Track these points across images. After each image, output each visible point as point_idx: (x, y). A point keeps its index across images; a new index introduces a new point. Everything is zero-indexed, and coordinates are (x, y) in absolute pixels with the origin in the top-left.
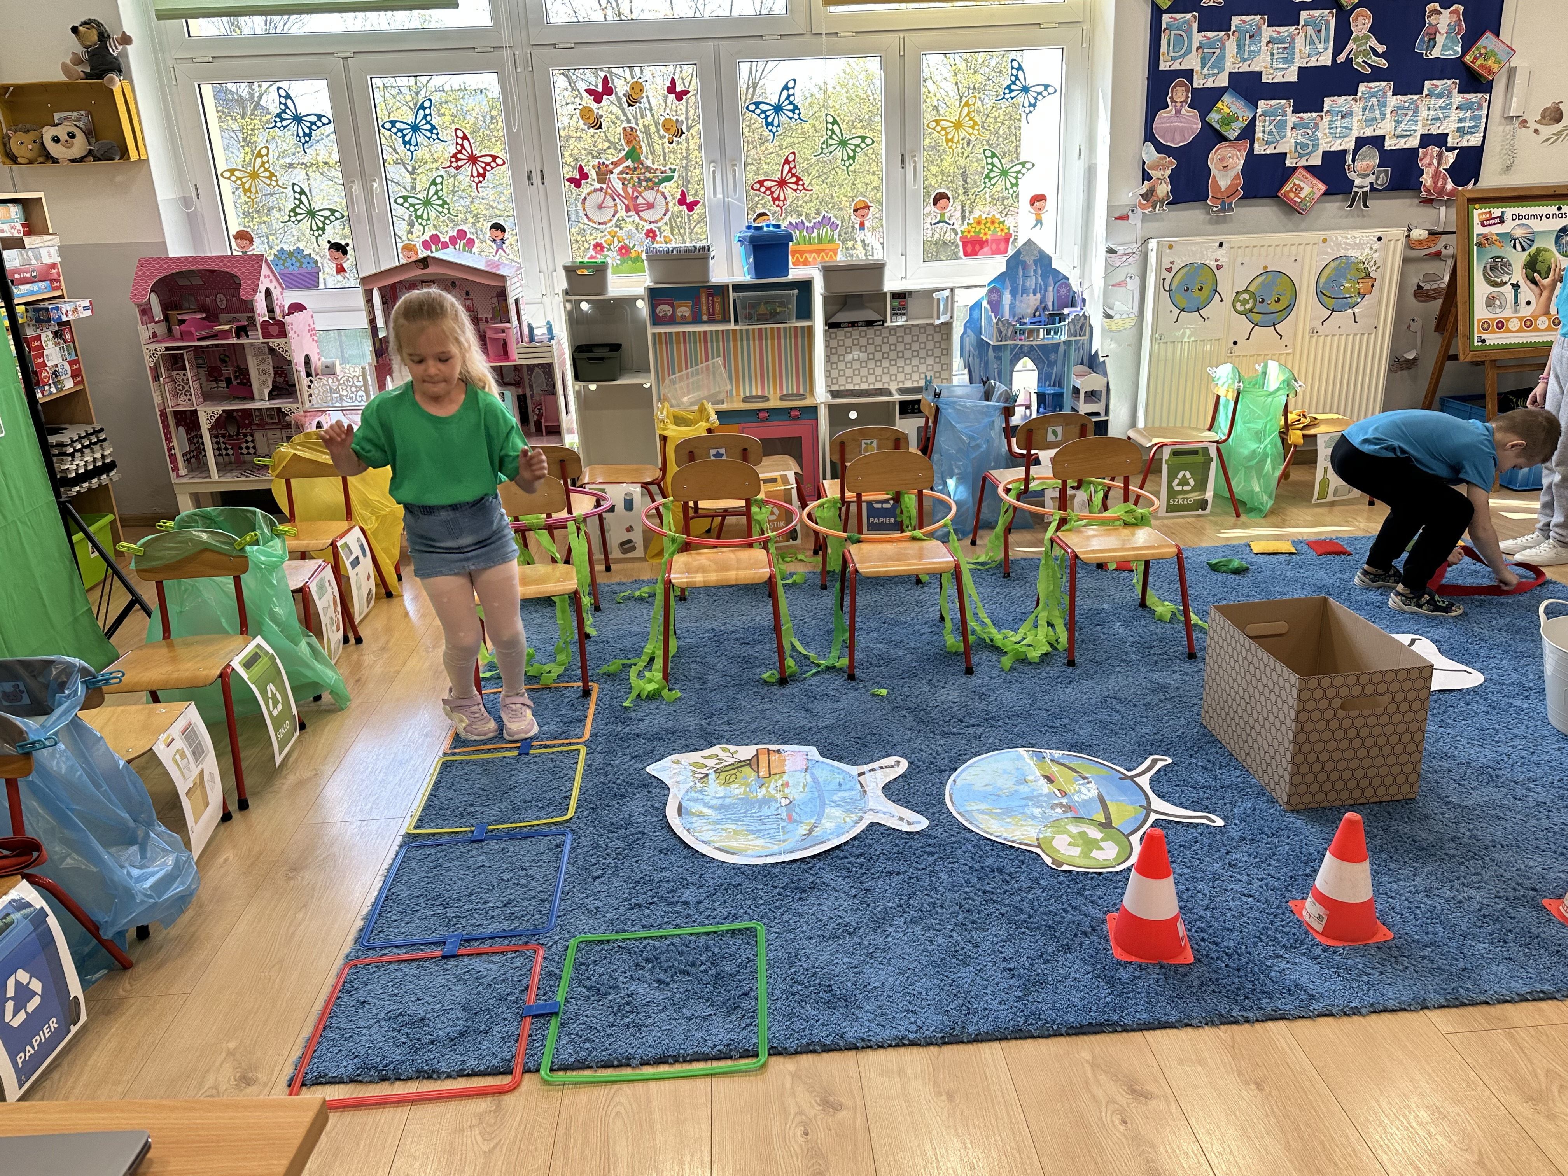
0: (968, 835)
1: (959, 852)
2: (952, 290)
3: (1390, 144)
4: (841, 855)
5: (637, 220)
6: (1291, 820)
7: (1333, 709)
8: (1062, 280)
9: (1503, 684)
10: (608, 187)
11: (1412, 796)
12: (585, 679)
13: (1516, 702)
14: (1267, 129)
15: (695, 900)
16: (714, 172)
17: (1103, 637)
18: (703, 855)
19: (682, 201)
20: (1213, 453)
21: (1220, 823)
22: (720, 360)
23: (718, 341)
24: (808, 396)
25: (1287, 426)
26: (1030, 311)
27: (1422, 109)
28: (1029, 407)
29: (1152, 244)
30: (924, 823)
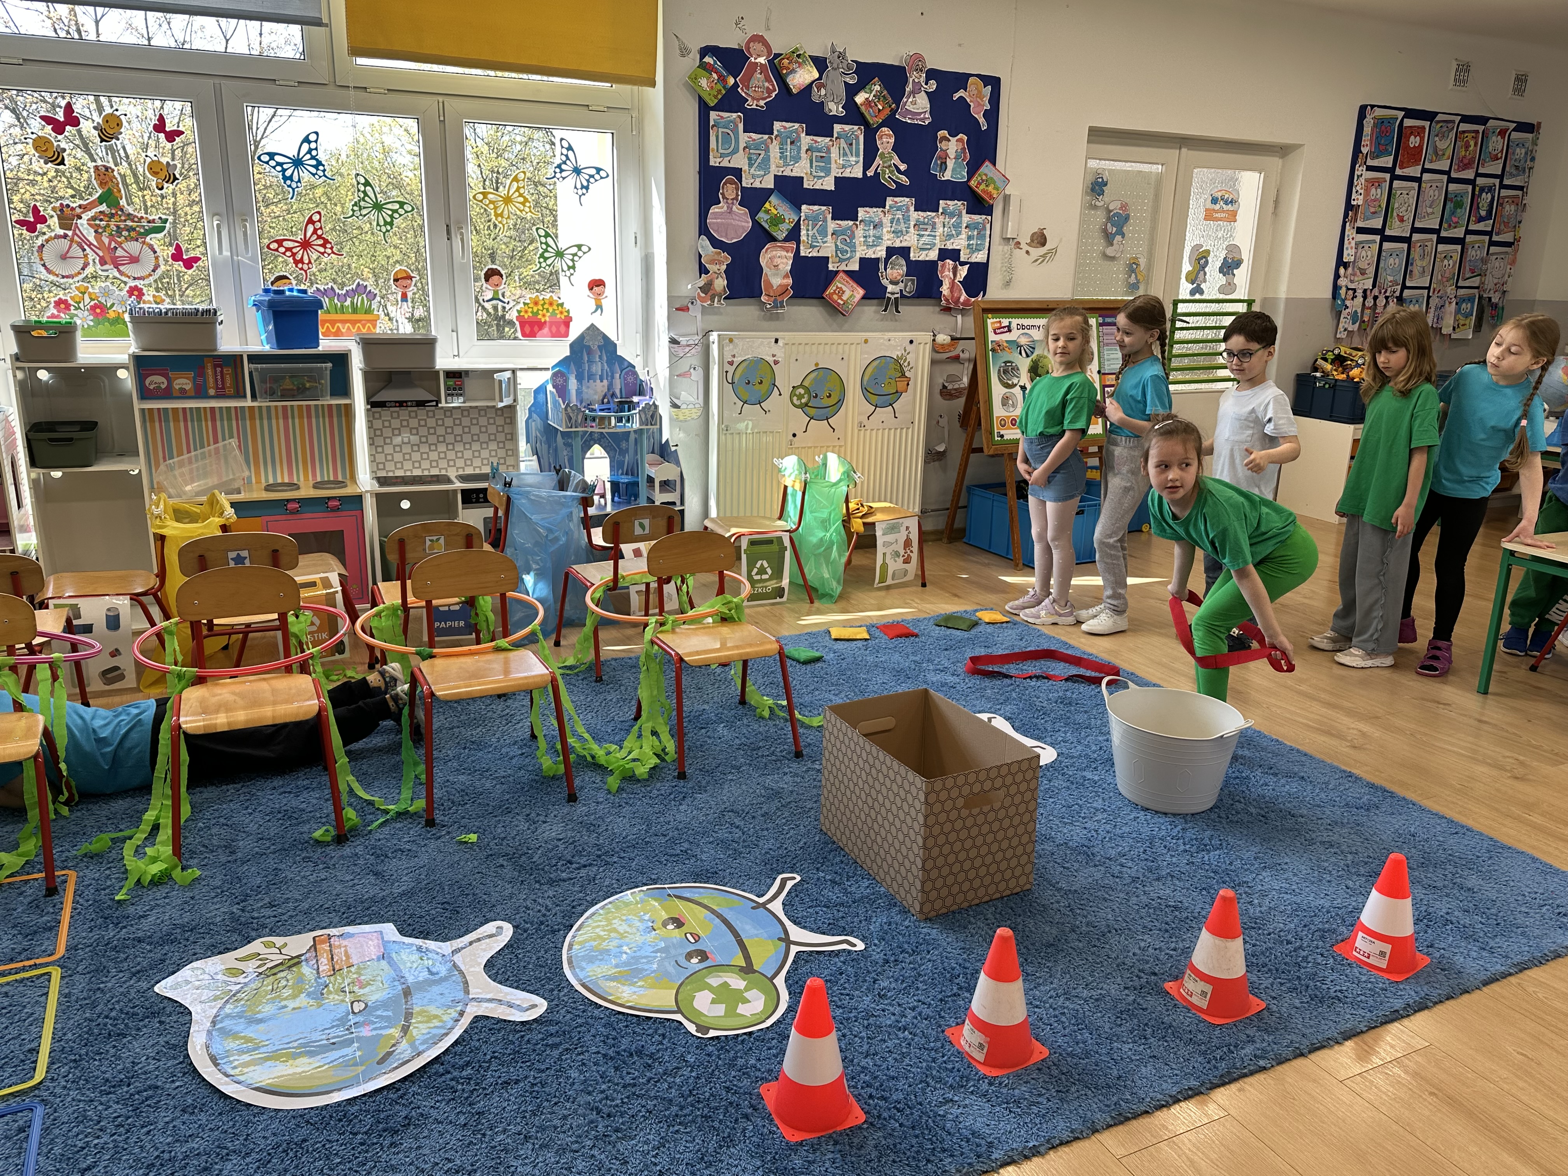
0: (597, 1012)
1: (588, 1037)
2: (514, 371)
5: (118, 276)
6: (926, 930)
7: (957, 809)
8: (628, 368)
10: (75, 234)
13: (1088, 774)
14: (811, 233)
16: (218, 226)
19: (177, 256)
20: (787, 543)
21: (860, 946)
22: (234, 442)
23: (229, 419)
24: (348, 483)
25: (849, 515)
26: (598, 397)
27: (939, 225)
28: (603, 496)
29: (713, 337)
30: (542, 1005)
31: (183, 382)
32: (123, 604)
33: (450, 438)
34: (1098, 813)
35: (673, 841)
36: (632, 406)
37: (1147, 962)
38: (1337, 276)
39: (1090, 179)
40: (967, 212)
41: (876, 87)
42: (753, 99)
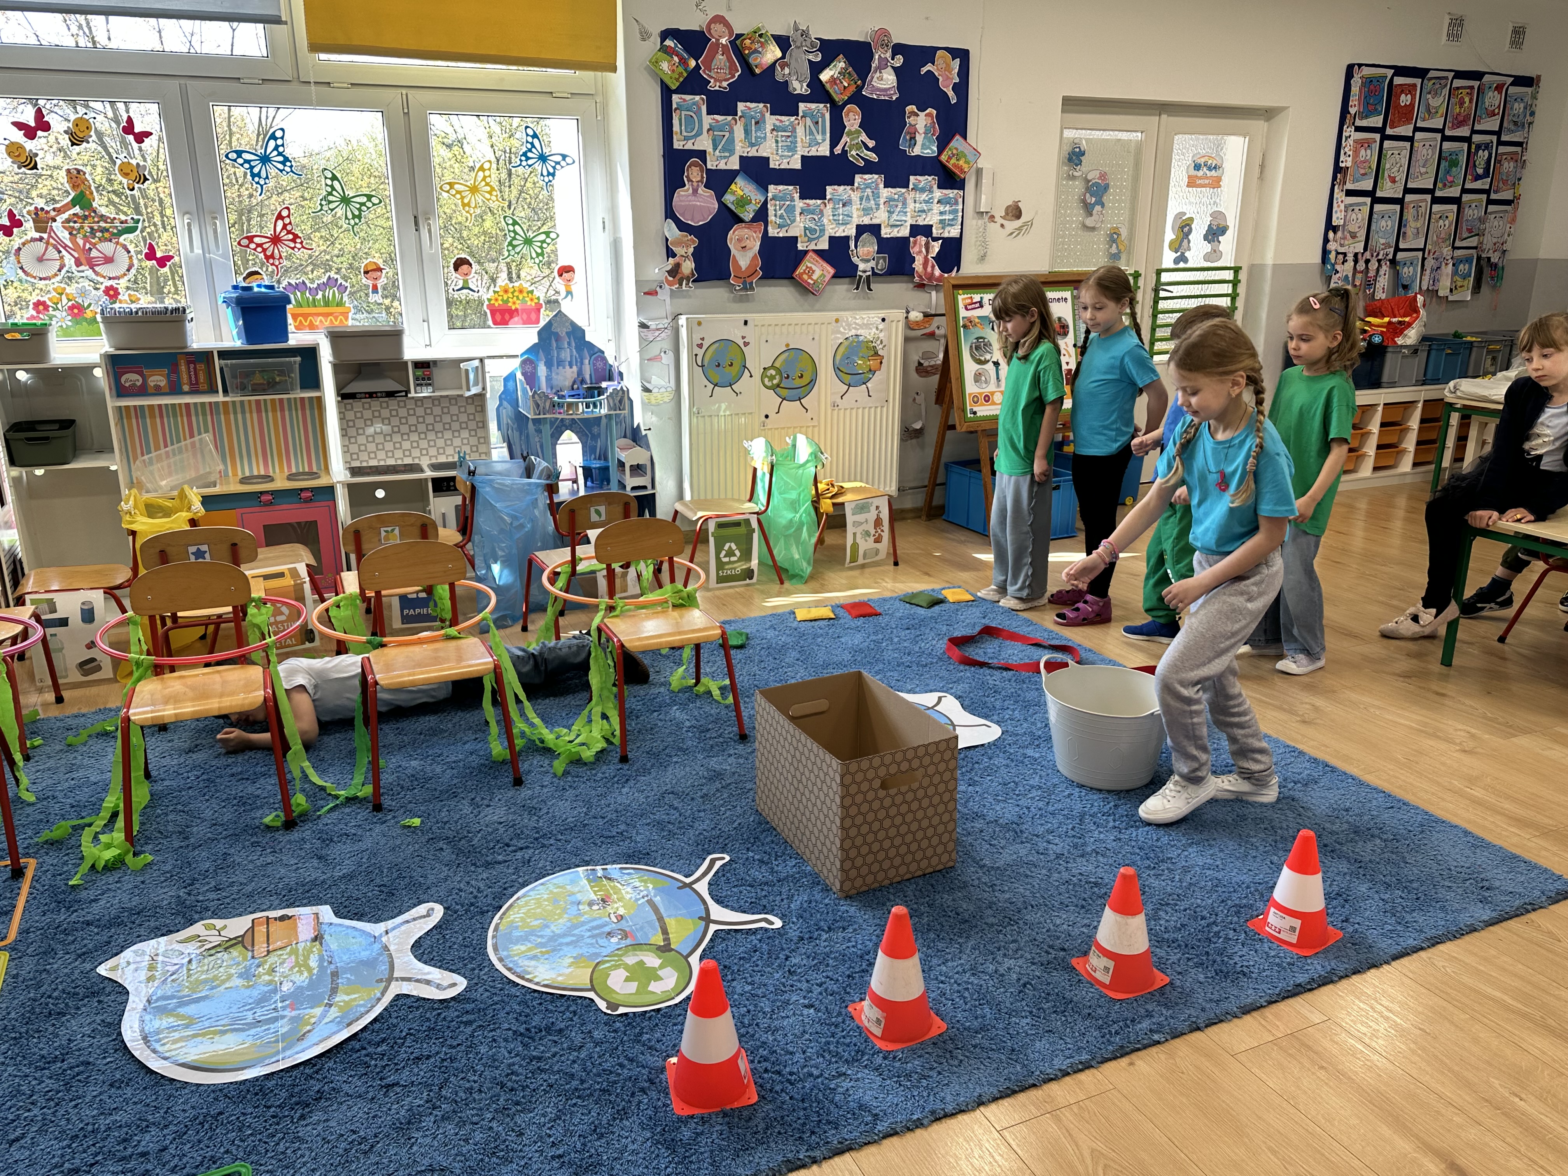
0: (513, 990)
1: (502, 1014)
2: (481, 360)
3: (885, 233)
4: (358, 1047)
5: (93, 276)
6: (844, 908)
7: (874, 790)
8: (596, 353)
9: (1017, 735)
10: (50, 236)
11: (951, 864)
12: (15, 857)
13: (1030, 752)
14: (779, 213)
15: (158, 1147)
16: (189, 224)
17: (661, 724)
18: (172, 1080)
19: (151, 255)
20: (755, 525)
21: (778, 923)
22: (208, 437)
23: (204, 414)
24: (323, 474)
25: (818, 494)
26: (568, 383)
27: (910, 201)
28: (575, 481)
29: (682, 320)
30: (463, 983)
31: (158, 379)
32: (97, 598)
33: (422, 428)
34: (1034, 791)
35: (611, 823)
36: (601, 392)
37: (1058, 938)
38: (1326, 240)
39: (1067, 149)
40: (939, 187)
41: (840, 64)
42: (716, 80)
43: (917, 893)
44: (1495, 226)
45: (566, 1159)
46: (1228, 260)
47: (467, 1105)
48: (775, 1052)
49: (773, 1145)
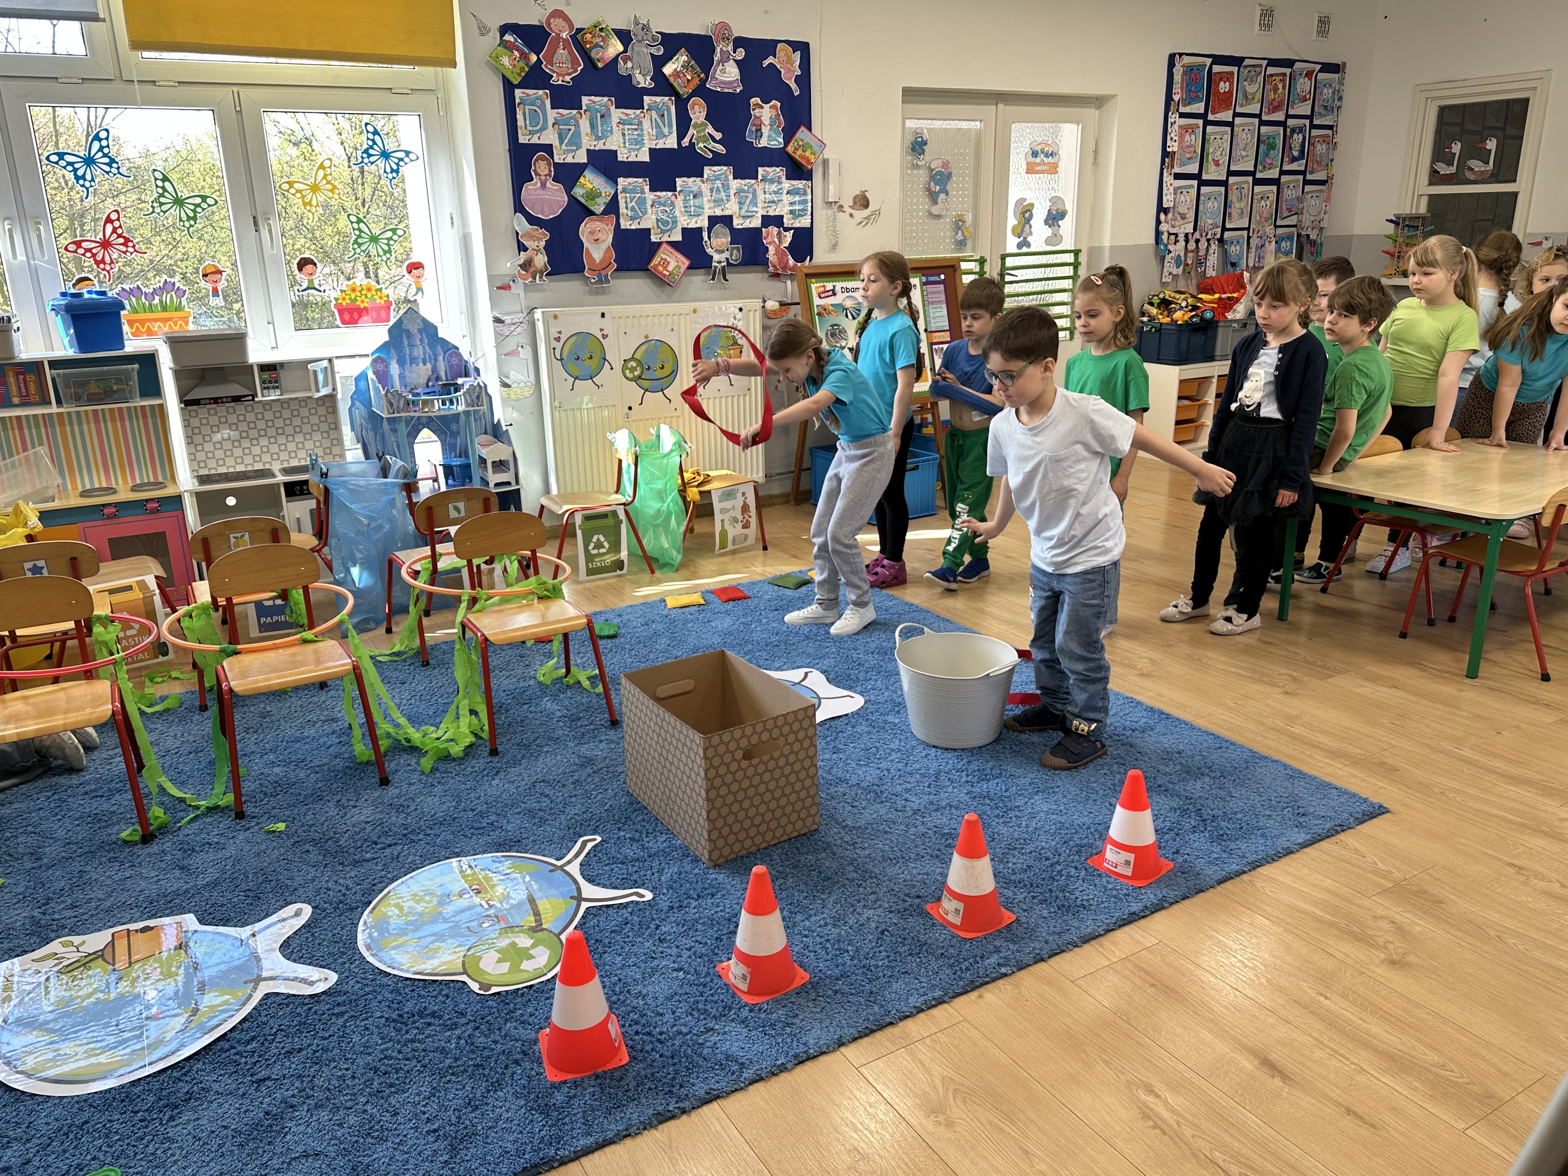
0: (385, 980)
1: (374, 1003)
2: (330, 361)
3: (737, 223)
4: (227, 1046)
6: (713, 876)
7: (737, 761)
8: (451, 350)
9: (879, 703)
11: (815, 827)
13: (890, 718)
14: (630, 205)
16: (10, 230)
17: (531, 716)
18: (34, 1096)
20: (622, 516)
21: (649, 896)
22: (43, 450)
23: (37, 427)
24: (169, 484)
25: (684, 483)
26: (423, 381)
27: (760, 193)
28: (436, 480)
29: (538, 314)
30: (333, 977)
33: (271, 432)
34: (894, 754)
36: (457, 388)
37: (914, 887)
38: (1158, 222)
39: (910, 138)
40: (787, 178)
41: (682, 58)
42: (558, 75)
43: (783, 857)
44: (1312, 204)
45: (441, 1133)
46: (1068, 243)
47: (340, 1091)
48: (646, 1015)
49: (644, 1100)
